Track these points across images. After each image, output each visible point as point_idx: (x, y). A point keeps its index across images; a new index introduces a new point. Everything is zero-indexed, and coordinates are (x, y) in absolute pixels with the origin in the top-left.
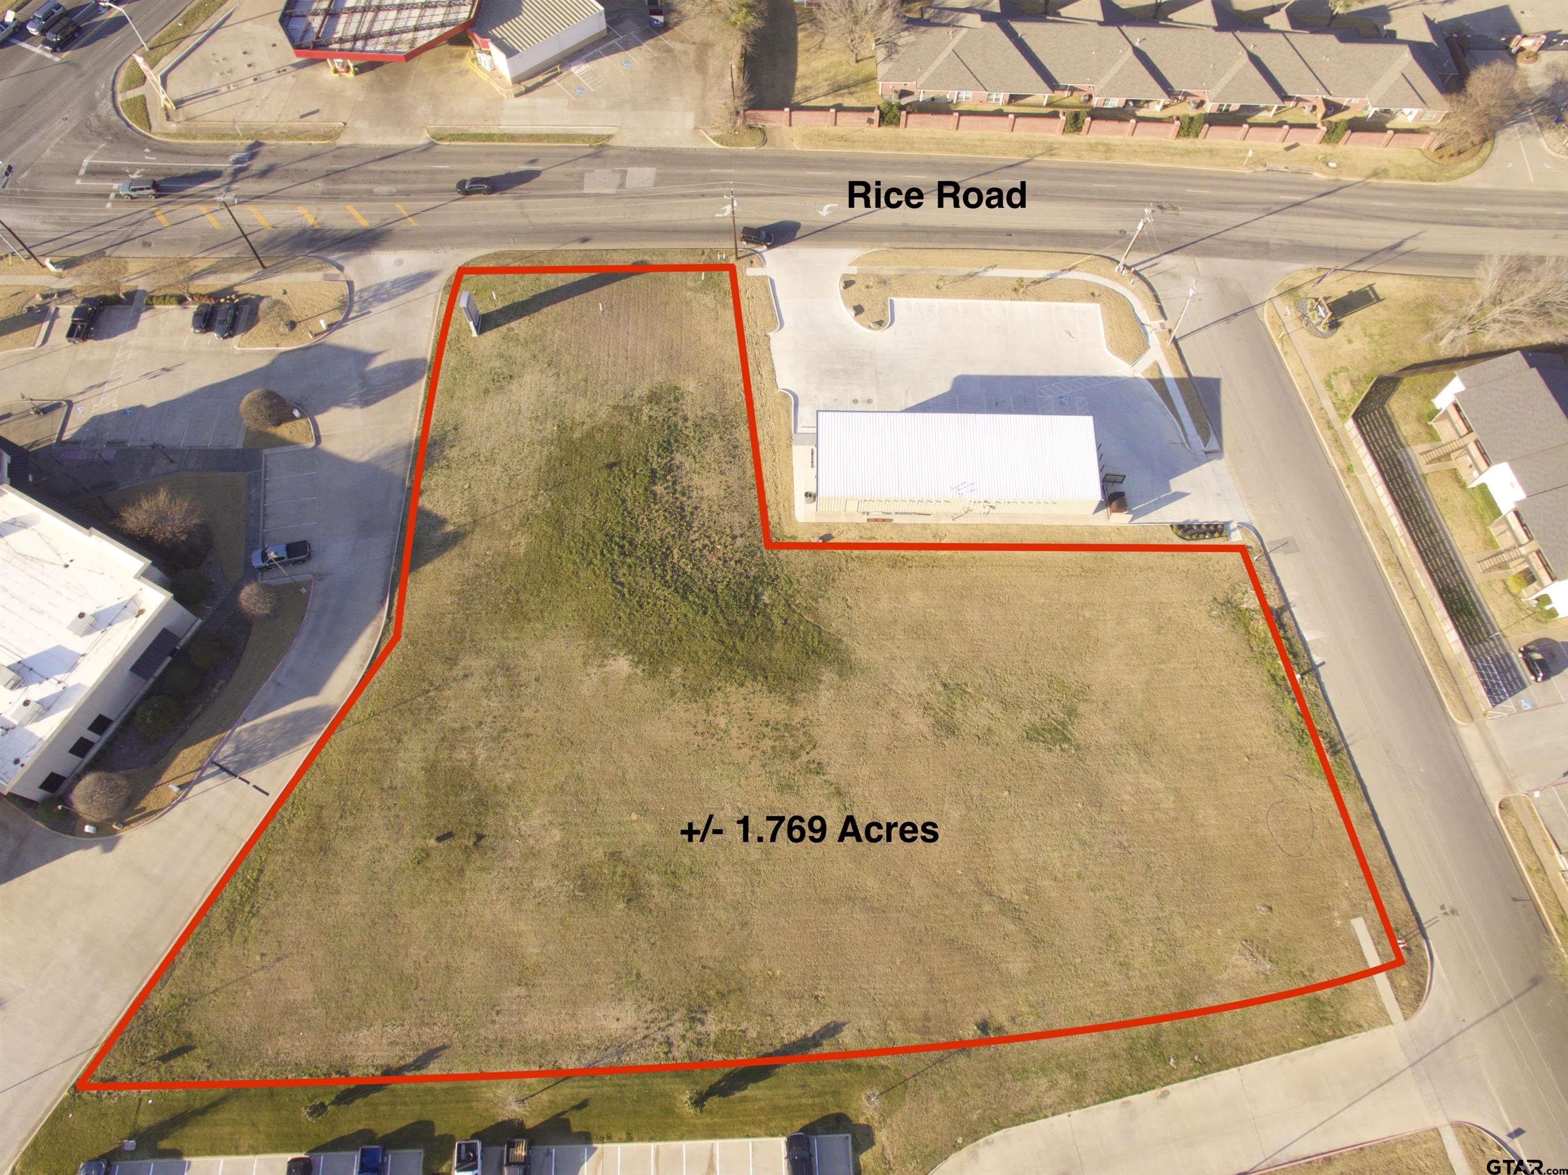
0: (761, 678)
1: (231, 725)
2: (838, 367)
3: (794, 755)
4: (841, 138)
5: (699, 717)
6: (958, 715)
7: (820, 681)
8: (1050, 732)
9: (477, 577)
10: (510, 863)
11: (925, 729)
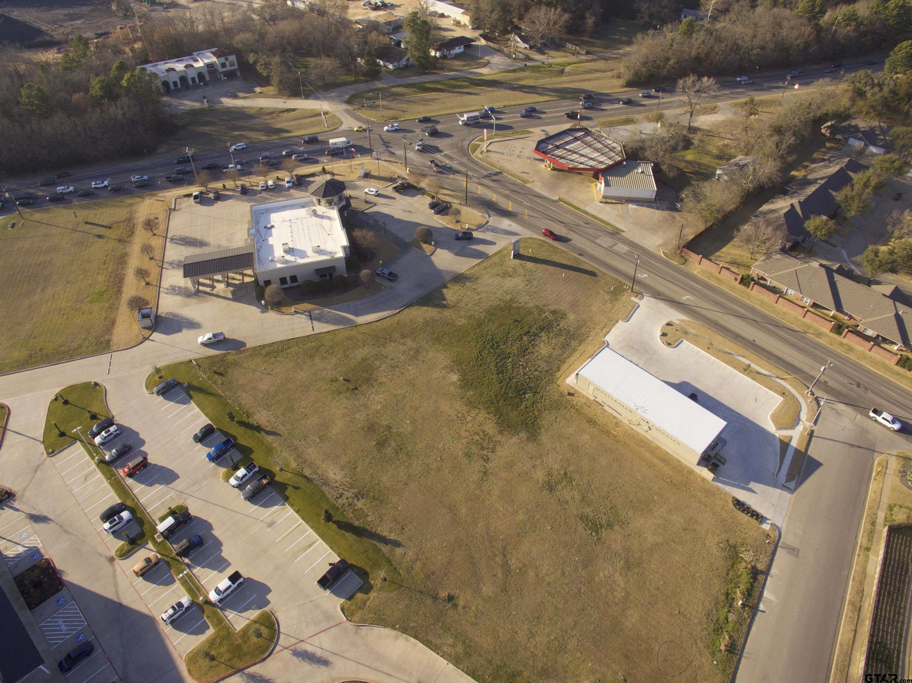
0: (497, 417)
1: (324, 306)
2: (636, 347)
3: (483, 448)
4: (718, 279)
5: (463, 412)
6: (560, 487)
7: (518, 434)
8: (593, 524)
9: (438, 321)
10: (356, 403)
11: (541, 480)
